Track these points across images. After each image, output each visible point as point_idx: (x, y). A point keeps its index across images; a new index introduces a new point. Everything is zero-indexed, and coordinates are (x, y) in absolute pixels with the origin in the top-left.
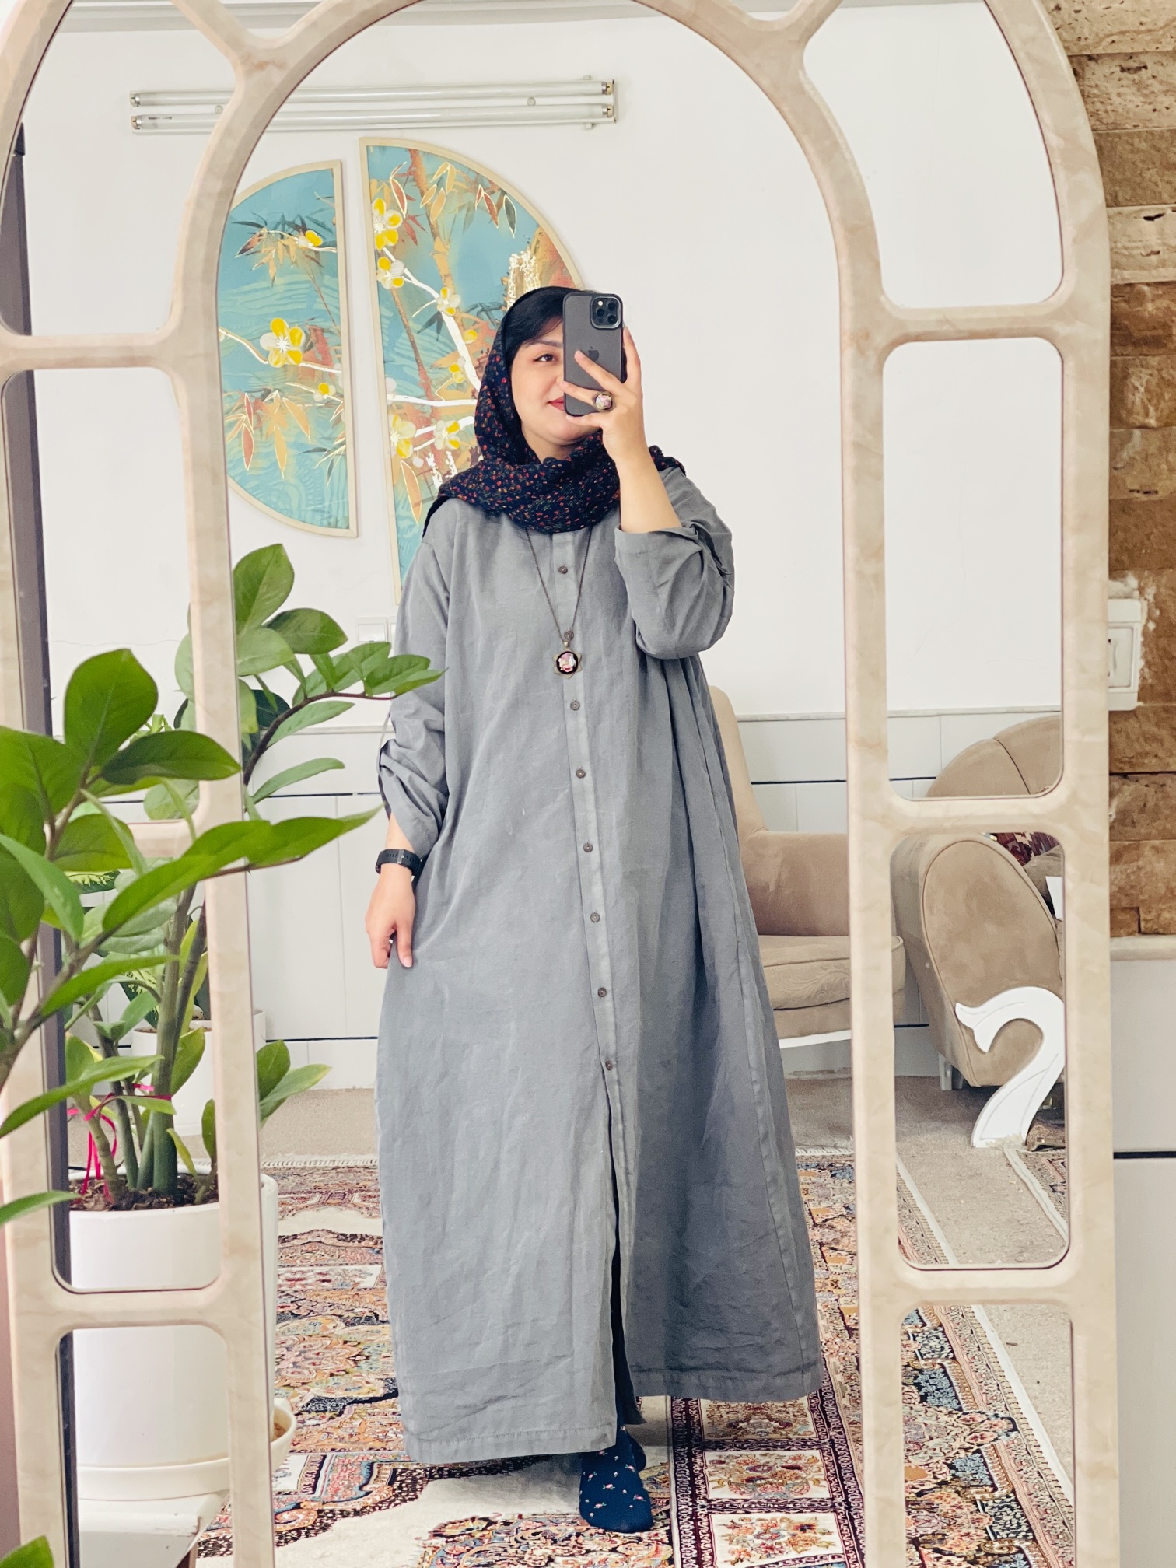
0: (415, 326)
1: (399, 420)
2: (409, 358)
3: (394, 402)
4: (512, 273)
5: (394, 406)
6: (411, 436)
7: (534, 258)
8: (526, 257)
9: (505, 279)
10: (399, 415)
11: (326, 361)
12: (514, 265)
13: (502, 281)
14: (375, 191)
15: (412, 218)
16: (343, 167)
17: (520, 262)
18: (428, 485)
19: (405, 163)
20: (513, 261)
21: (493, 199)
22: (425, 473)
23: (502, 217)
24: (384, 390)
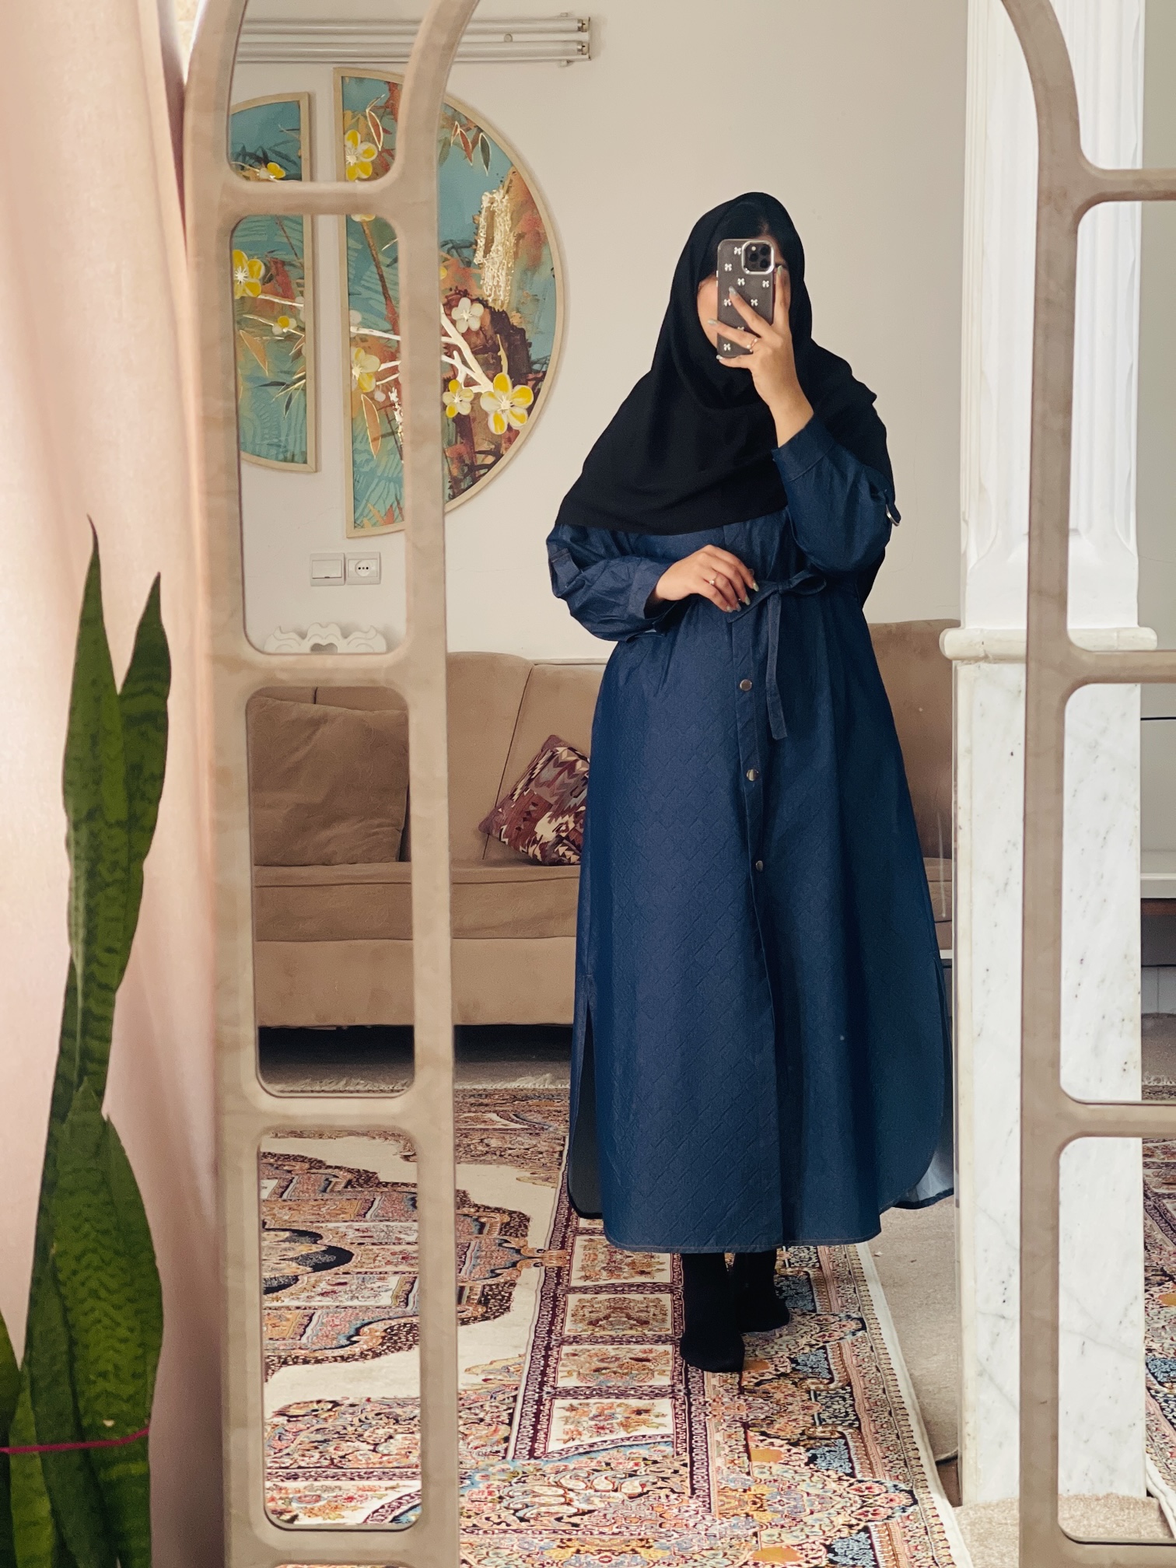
1: (363, 352)
2: (376, 292)
3: (358, 335)
4: (483, 212)
5: (357, 339)
6: (375, 370)
7: (507, 197)
8: (498, 196)
9: (476, 217)
10: (364, 348)
11: (287, 294)
12: (485, 204)
13: (474, 219)
14: (349, 121)
15: (387, 152)
16: (311, 99)
17: (492, 201)
18: (390, 419)
19: (384, 96)
20: (485, 199)
21: (470, 137)
22: (387, 407)
23: (477, 155)
24: (348, 324)
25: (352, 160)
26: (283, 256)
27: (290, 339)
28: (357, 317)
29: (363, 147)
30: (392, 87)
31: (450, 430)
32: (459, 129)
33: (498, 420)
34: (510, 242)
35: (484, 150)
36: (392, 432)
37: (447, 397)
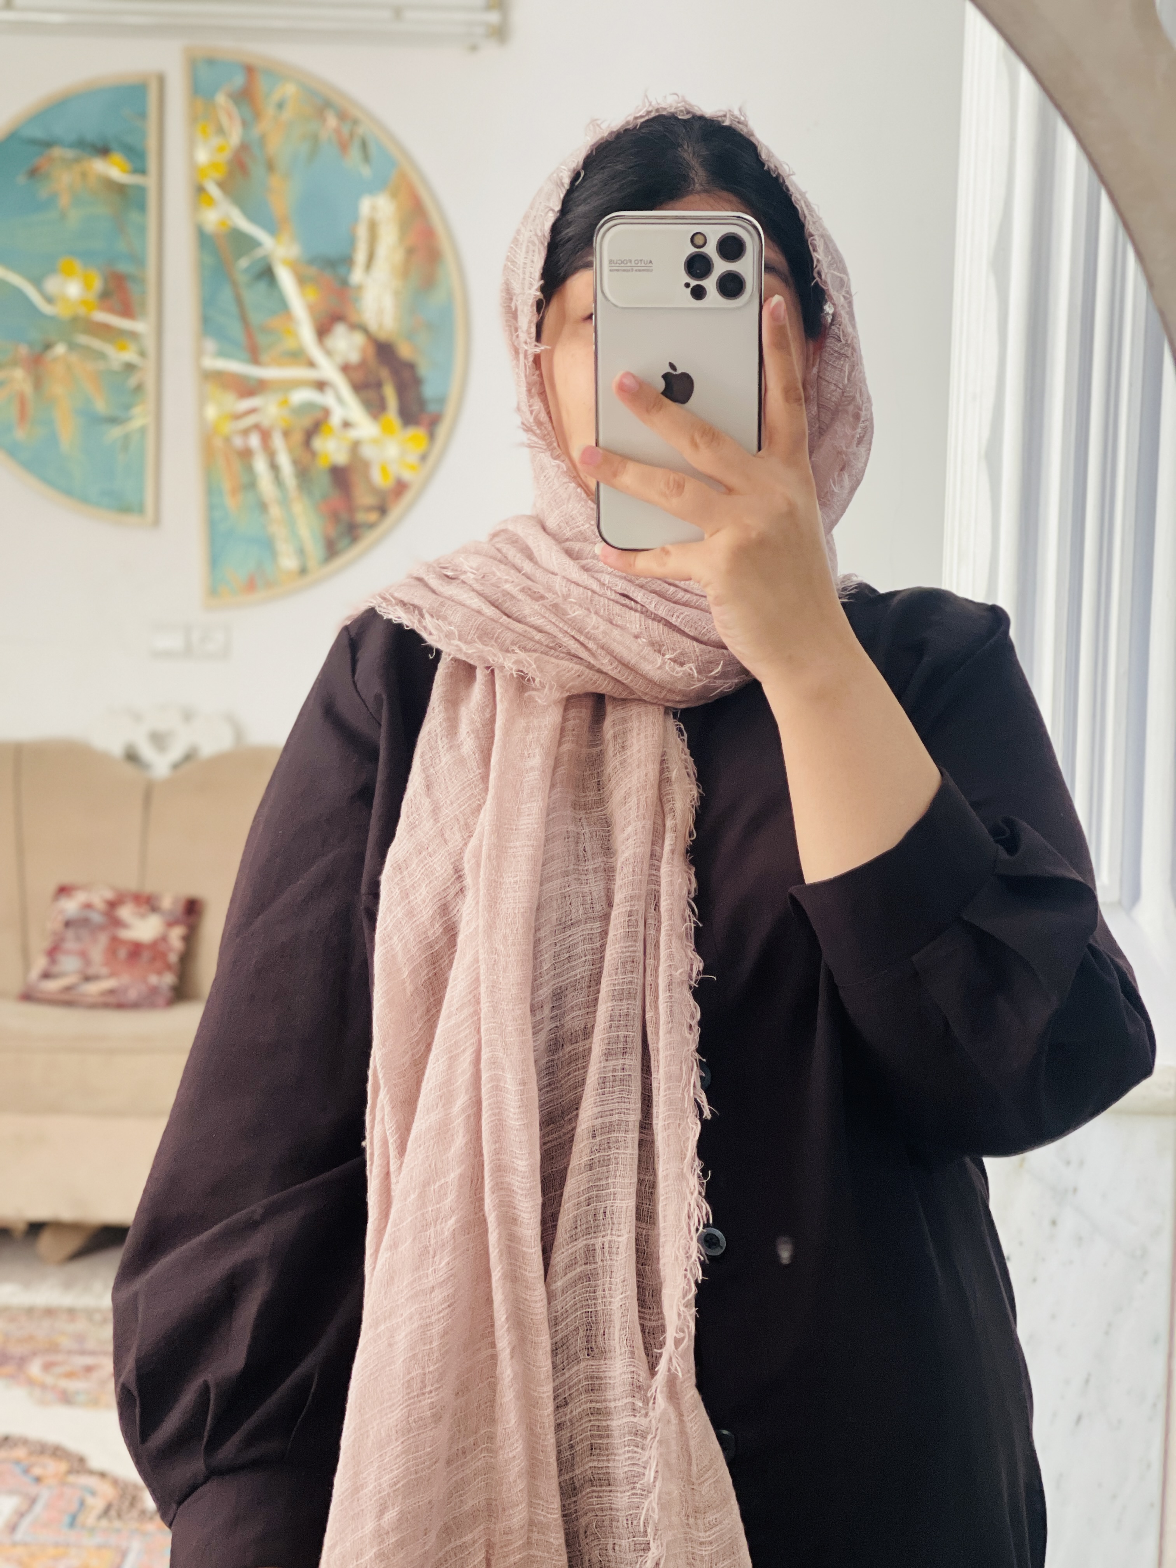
0: (242, 279)
1: (218, 389)
2: (233, 315)
3: (212, 369)
4: (363, 221)
5: (211, 373)
6: (230, 409)
7: (392, 204)
8: (381, 202)
9: (353, 227)
10: (217, 385)
11: (127, 311)
12: (365, 211)
13: (350, 230)
14: (198, 112)
15: (244, 147)
16: (161, 80)
17: (374, 208)
18: (249, 469)
19: (239, 80)
20: (365, 206)
21: (346, 130)
22: (246, 454)
23: (355, 152)
24: (199, 353)
25: (202, 156)
26: (124, 267)
27: (130, 367)
28: (210, 345)
29: (216, 141)
30: (250, 70)
31: (323, 482)
32: (332, 121)
33: (384, 470)
34: (399, 256)
35: (364, 146)
36: (252, 484)
37: (318, 443)
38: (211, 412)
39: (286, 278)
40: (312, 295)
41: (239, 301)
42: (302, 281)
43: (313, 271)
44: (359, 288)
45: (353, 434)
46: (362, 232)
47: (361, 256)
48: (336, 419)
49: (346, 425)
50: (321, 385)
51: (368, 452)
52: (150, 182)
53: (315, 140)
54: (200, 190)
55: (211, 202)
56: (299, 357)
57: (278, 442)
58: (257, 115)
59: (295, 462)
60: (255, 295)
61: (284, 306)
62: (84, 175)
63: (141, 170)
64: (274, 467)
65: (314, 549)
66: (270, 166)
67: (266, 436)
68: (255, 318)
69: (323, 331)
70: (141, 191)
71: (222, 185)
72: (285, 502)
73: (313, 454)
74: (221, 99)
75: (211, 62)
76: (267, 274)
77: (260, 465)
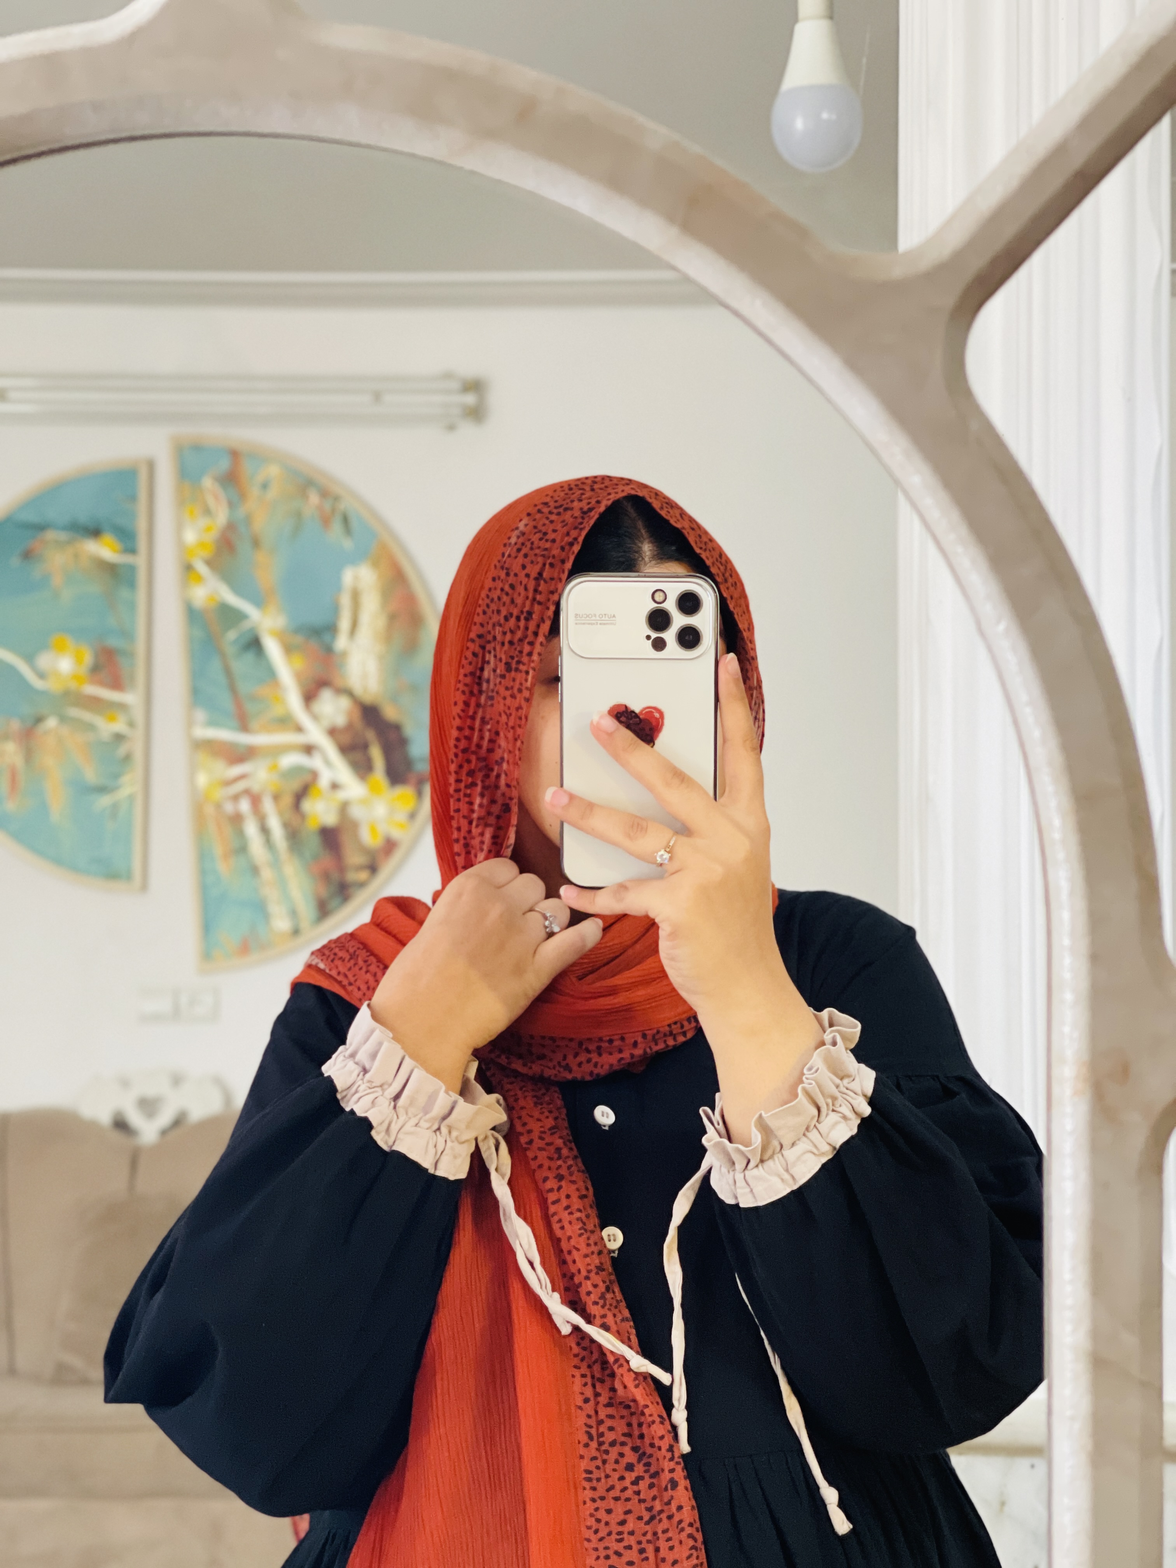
0: (230, 650)
1: (208, 757)
2: (222, 686)
3: (202, 738)
4: (346, 591)
5: (201, 742)
6: (221, 775)
7: (373, 573)
8: (363, 572)
9: (336, 598)
10: (207, 753)
11: (117, 684)
12: (348, 581)
13: (333, 600)
14: (186, 495)
15: (230, 526)
16: (151, 465)
17: (356, 578)
18: (240, 833)
19: (224, 464)
20: (348, 576)
21: (327, 506)
22: (237, 820)
23: (337, 527)
24: (190, 723)
25: (190, 536)
26: (113, 642)
27: (119, 738)
28: (200, 715)
29: (203, 522)
30: (235, 455)
31: (314, 843)
32: (314, 498)
33: (373, 829)
34: (381, 622)
35: (346, 520)
36: (242, 849)
37: (307, 805)
38: (202, 780)
39: (273, 648)
40: (299, 662)
41: (228, 672)
42: (288, 649)
43: (299, 639)
44: (344, 654)
45: (341, 795)
46: (345, 601)
47: (344, 624)
48: (324, 781)
49: (335, 786)
50: (309, 749)
51: (357, 812)
52: (140, 561)
53: (298, 516)
54: (188, 568)
55: (200, 579)
56: (287, 722)
57: (268, 806)
58: (243, 496)
59: (286, 825)
60: (242, 665)
61: (271, 674)
62: (76, 556)
63: (131, 550)
64: (265, 830)
65: (306, 910)
66: (256, 543)
67: (256, 801)
68: (244, 688)
69: (309, 697)
70: (132, 569)
71: (209, 563)
72: (276, 864)
73: (303, 816)
74: (208, 483)
75: (198, 448)
76: (254, 644)
77: (251, 829)
